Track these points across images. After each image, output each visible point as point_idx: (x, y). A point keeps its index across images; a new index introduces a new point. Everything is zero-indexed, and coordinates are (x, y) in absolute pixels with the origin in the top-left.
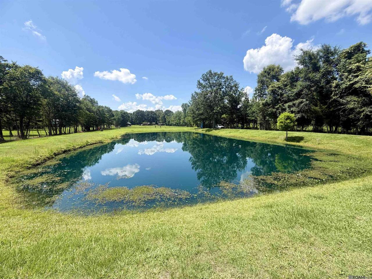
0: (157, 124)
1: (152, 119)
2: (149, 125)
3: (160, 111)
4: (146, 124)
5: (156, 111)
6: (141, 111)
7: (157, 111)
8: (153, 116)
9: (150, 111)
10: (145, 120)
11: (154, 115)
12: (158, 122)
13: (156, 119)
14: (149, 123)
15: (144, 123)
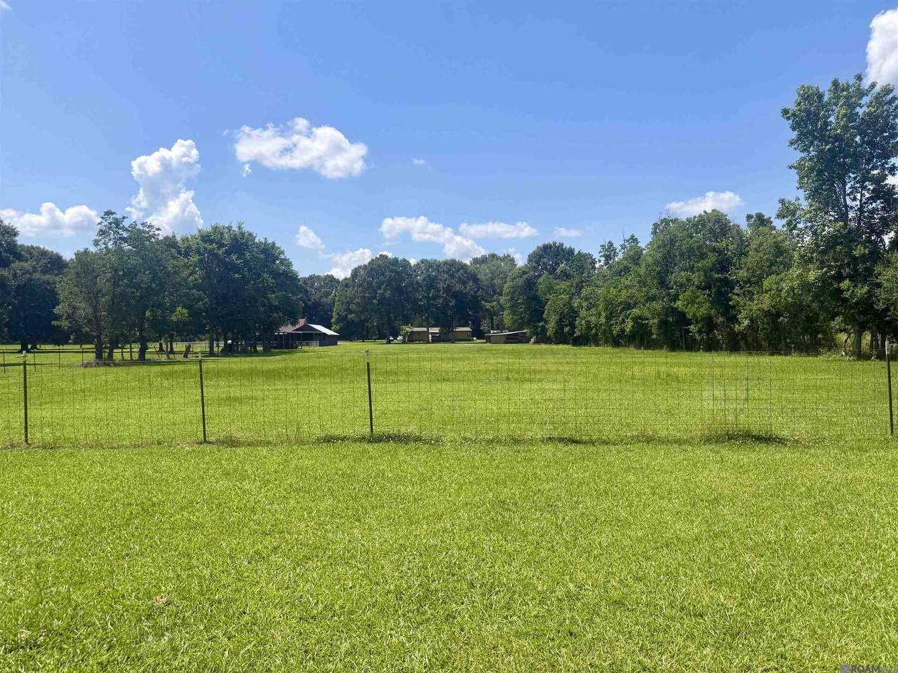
0: (479, 334)
1: (453, 303)
2: (437, 339)
3: (498, 258)
4: (419, 333)
5: (475, 261)
6: (396, 260)
7: (483, 260)
8: (458, 287)
9: (446, 263)
10: (419, 310)
11: (464, 283)
12: (484, 326)
13: (475, 303)
14: (436, 330)
15: (408, 329)
